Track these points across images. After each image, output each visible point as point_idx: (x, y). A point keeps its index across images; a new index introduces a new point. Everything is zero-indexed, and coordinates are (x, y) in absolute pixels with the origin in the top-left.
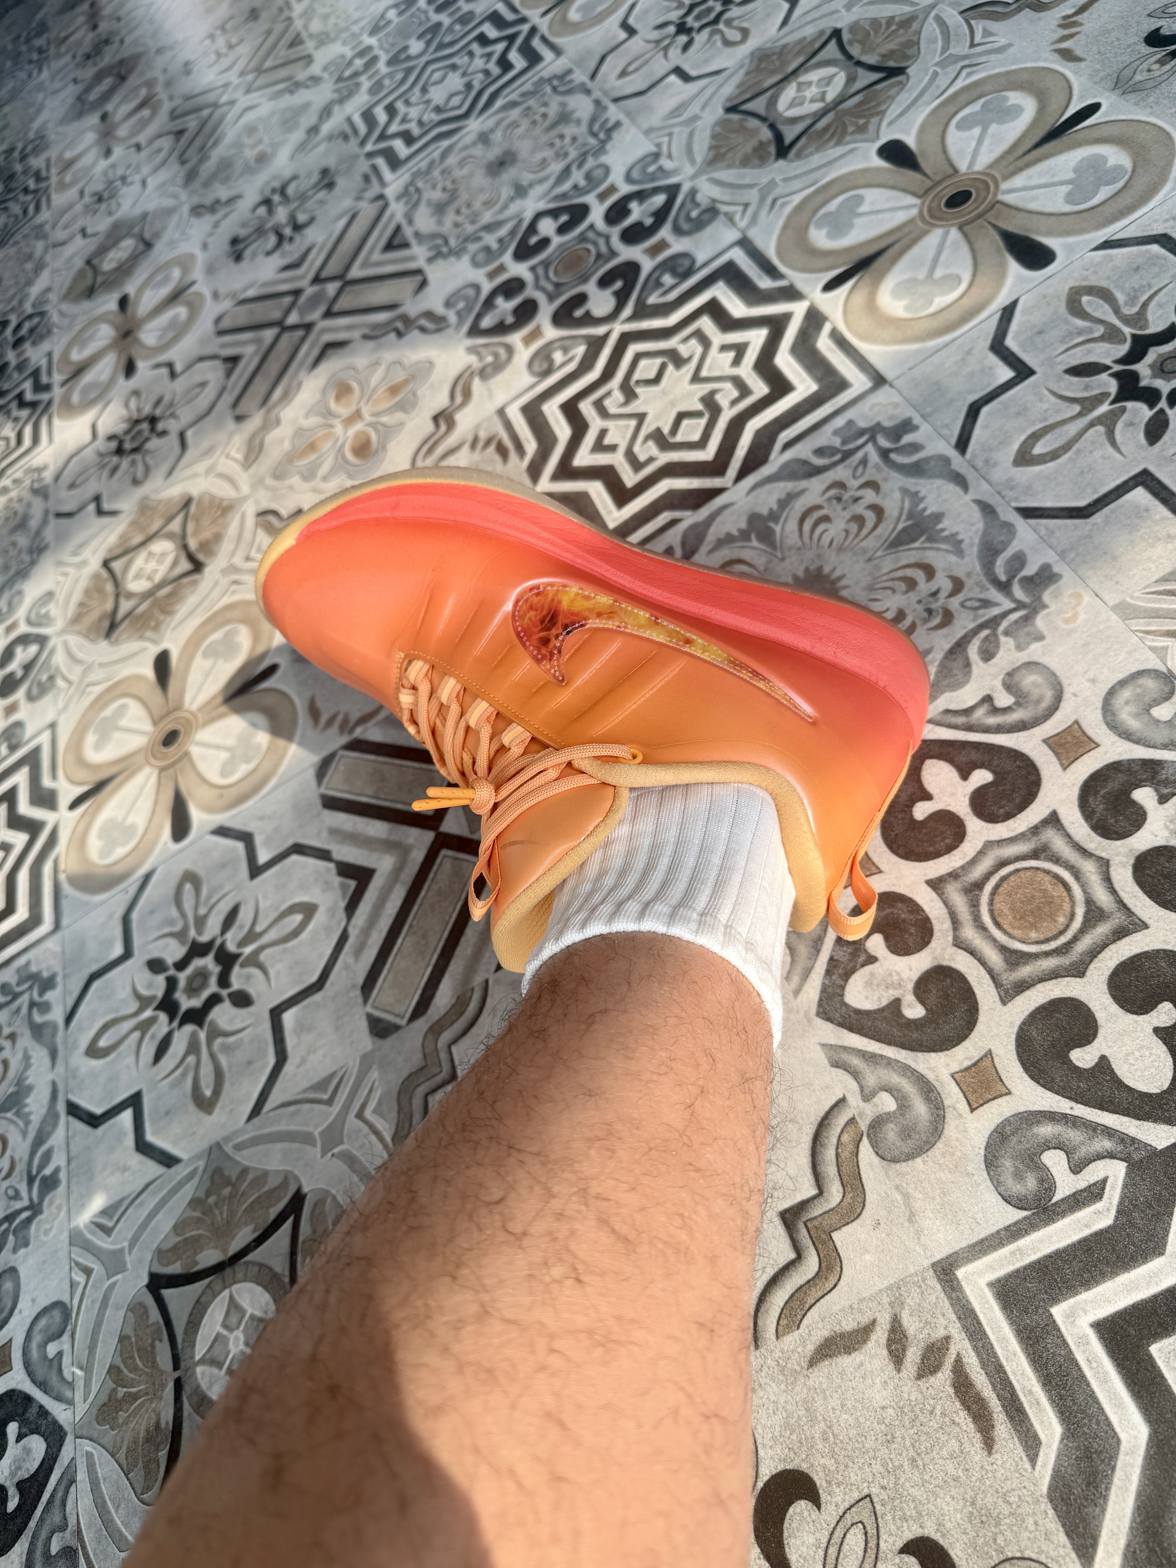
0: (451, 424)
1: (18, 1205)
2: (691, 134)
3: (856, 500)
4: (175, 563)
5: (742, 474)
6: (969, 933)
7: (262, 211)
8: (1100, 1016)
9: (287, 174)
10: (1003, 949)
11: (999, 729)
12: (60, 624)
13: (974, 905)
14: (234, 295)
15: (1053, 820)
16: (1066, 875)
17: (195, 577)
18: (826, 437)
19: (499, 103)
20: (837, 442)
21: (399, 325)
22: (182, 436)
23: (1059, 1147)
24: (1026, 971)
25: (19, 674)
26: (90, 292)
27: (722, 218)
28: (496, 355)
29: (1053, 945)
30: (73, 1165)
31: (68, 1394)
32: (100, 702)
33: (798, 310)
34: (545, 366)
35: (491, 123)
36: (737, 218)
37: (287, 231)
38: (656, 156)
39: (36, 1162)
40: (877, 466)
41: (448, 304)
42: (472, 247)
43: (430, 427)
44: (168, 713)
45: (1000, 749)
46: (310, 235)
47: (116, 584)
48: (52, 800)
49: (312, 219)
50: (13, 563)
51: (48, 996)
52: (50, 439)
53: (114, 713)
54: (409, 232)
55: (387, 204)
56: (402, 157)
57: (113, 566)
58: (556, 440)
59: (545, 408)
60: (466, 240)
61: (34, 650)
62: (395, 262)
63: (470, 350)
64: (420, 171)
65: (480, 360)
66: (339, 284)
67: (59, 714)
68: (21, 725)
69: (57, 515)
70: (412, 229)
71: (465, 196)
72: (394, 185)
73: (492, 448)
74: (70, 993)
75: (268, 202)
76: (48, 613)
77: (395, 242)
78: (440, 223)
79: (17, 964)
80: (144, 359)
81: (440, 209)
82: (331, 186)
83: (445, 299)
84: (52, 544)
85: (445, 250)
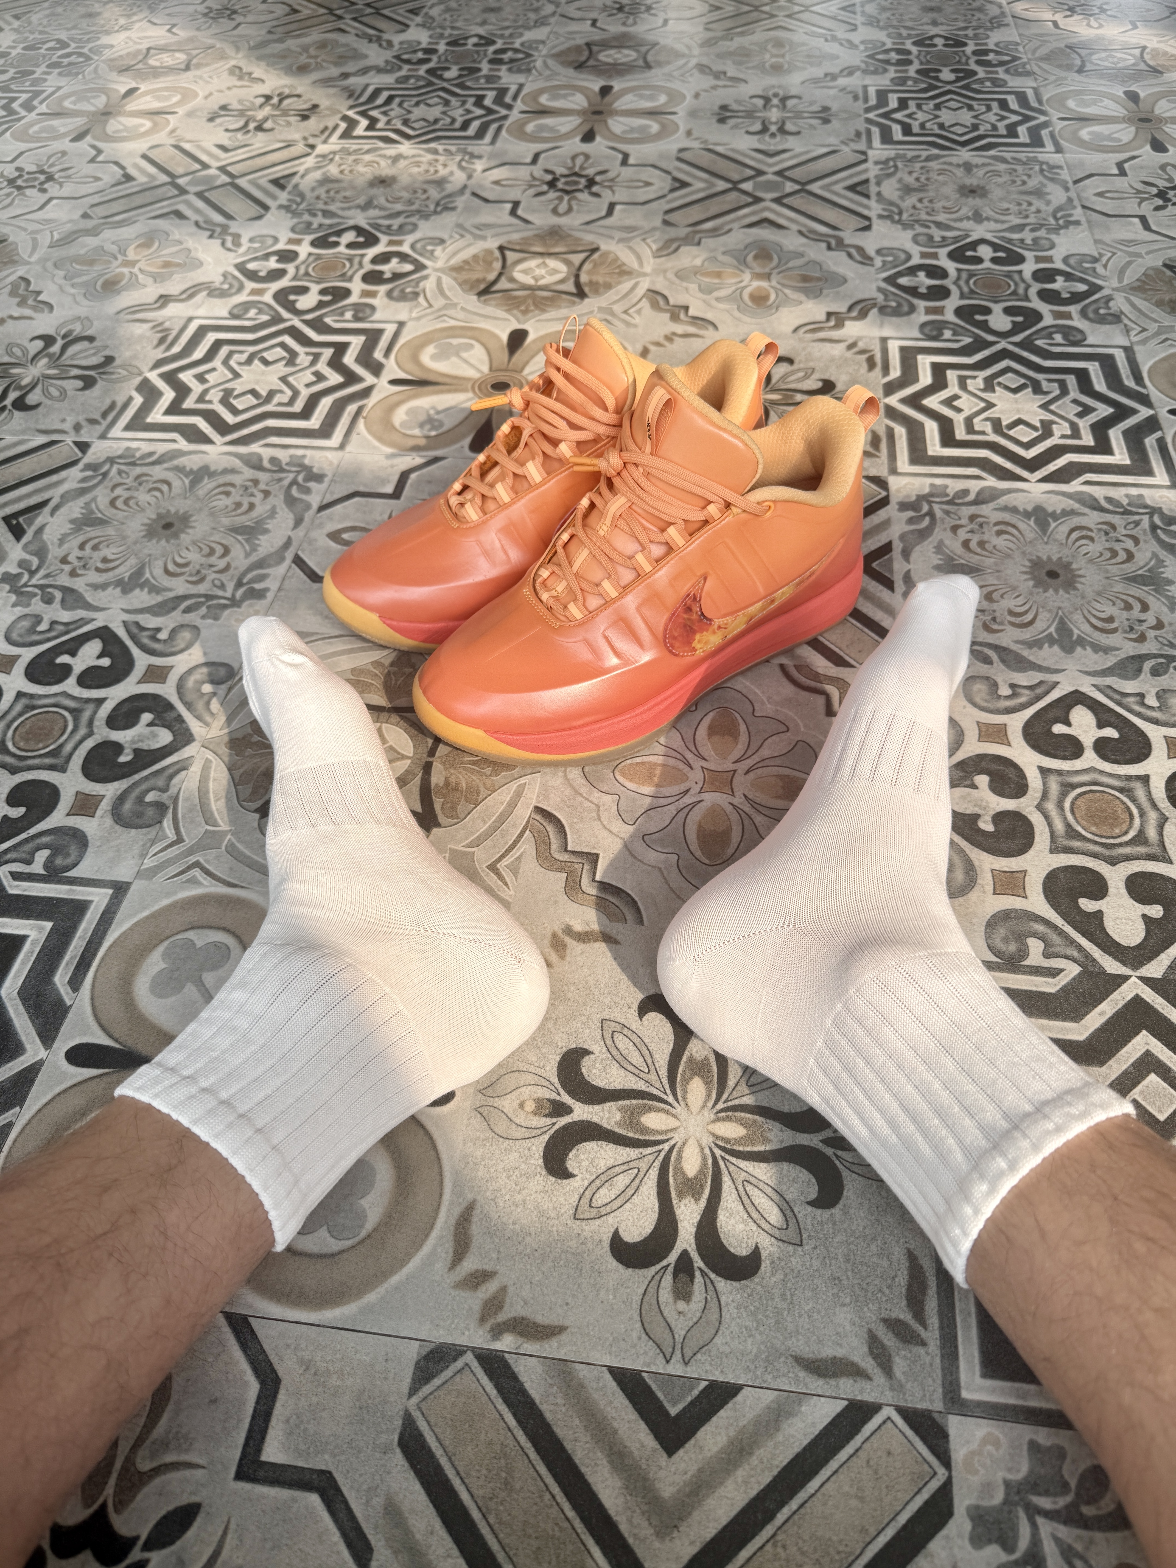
0: (839, 325)
1: (220, 593)
2: (1129, 263)
3: (1118, 541)
4: (562, 281)
5: (1044, 480)
6: (1050, 806)
7: (760, 102)
8: (1112, 890)
9: (793, 92)
10: (1068, 826)
11: (1139, 715)
12: (440, 264)
13: (1063, 795)
14: (705, 142)
15: (1145, 779)
16: (1135, 811)
17: (577, 300)
18: (1118, 494)
19: (992, 152)
20: (1125, 502)
21: (833, 242)
22: (612, 207)
23: (1043, 939)
24: (1076, 844)
25: (388, 275)
26: (580, 66)
27: (1122, 326)
28: (899, 305)
29: (1103, 840)
30: (282, 593)
31: (208, 719)
32: (451, 332)
33: (1145, 412)
34: (934, 333)
35: (980, 161)
36: (1133, 333)
37: (773, 128)
38: (1096, 260)
39: (250, 576)
40: (1144, 531)
41: (879, 252)
42: (919, 229)
43: (822, 317)
44: (506, 370)
45: (1134, 725)
46: (791, 142)
47: (504, 266)
48: (376, 369)
49: (798, 133)
50: (418, 203)
51: (311, 485)
52: (493, 142)
53: (459, 345)
54: (873, 189)
55: (865, 161)
56: (895, 138)
57: (508, 254)
58: (916, 380)
59: (920, 357)
60: (917, 221)
61: (409, 267)
62: (852, 201)
63: (880, 290)
64: (904, 156)
65: (886, 300)
66: (797, 187)
67: (411, 319)
68: (373, 308)
69: (474, 194)
70: (877, 189)
71: (932, 194)
72: (879, 151)
73: (864, 357)
74: (332, 493)
75: (767, 100)
76: (432, 252)
77: (859, 189)
78: (902, 198)
79: (292, 451)
80: (604, 137)
81: (907, 190)
82: (826, 121)
83: (878, 247)
84: (459, 210)
85: (897, 217)
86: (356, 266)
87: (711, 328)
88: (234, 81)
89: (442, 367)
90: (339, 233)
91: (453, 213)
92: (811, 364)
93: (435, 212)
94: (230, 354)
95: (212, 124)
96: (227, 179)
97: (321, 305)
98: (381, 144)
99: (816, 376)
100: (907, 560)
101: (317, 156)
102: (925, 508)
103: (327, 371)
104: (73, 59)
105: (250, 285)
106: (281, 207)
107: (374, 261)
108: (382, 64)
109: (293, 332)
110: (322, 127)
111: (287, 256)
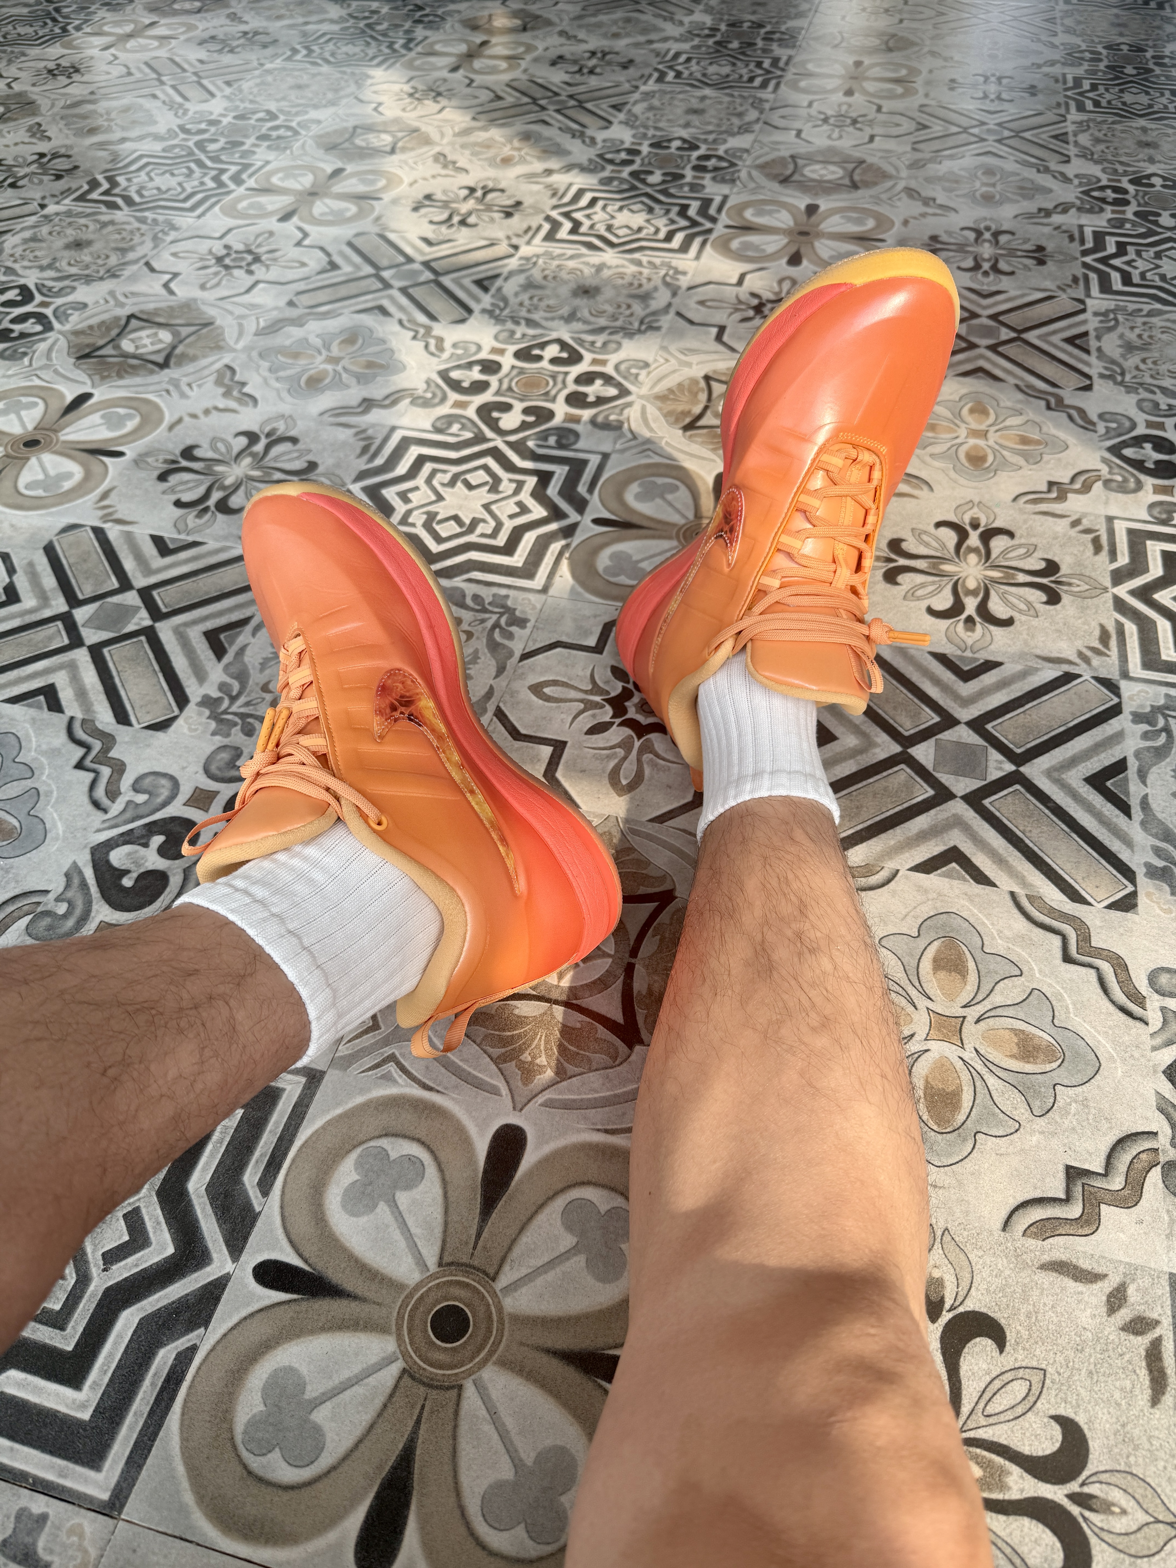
0: (1062, 497)
7: (972, 236)
9: (1006, 227)
12: (644, 391)
21: (1053, 401)
25: (591, 399)
26: (785, 181)
28: (1125, 480)
32: (656, 469)
34: (1164, 516)
37: (986, 266)
41: (1101, 416)
42: (1145, 395)
43: (1042, 486)
46: (1005, 283)
47: (709, 399)
48: (581, 505)
49: (1012, 273)
50: (622, 319)
51: (514, 629)
52: (698, 257)
53: (664, 485)
54: (1093, 344)
55: (1083, 311)
56: (1115, 288)
57: (714, 385)
58: (1146, 570)
59: (1149, 543)
60: (1141, 384)
61: (612, 391)
62: (1070, 354)
63: (1104, 460)
64: (1124, 309)
65: (1110, 473)
66: (1013, 335)
67: (614, 451)
68: (577, 435)
69: (679, 314)
70: (1098, 344)
71: (1157, 355)
72: (1097, 302)
73: (1090, 536)
74: (535, 641)
75: (979, 233)
76: (637, 375)
77: (1077, 342)
78: (1123, 356)
79: (495, 590)
80: (811, 261)
81: (1129, 348)
82: (1041, 262)
83: (1100, 411)
84: (664, 330)
85: (1119, 378)
86: (560, 385)
87: (925, 488)
88: (438, 169)
89: (646, 508)
90: (543, 346)
91: (657, 334)
92: (1033, 540)
93: (639, 331)
94: (434, 472)
95: (415, 215)
96: (431, 276)
97: (524, 426)
98: (584, 250)
99: (1039, 554)
100: (1144, 783)
101: (521, 258)
102: (1161, 723)
103: (531, 503)
104: (281, 132)
105: (453, 396)
106: (484, 311)
107: (578, 380)
108: (585, 163)
109: (495, 453)
110: (525, 226)
111: (490, 367)
